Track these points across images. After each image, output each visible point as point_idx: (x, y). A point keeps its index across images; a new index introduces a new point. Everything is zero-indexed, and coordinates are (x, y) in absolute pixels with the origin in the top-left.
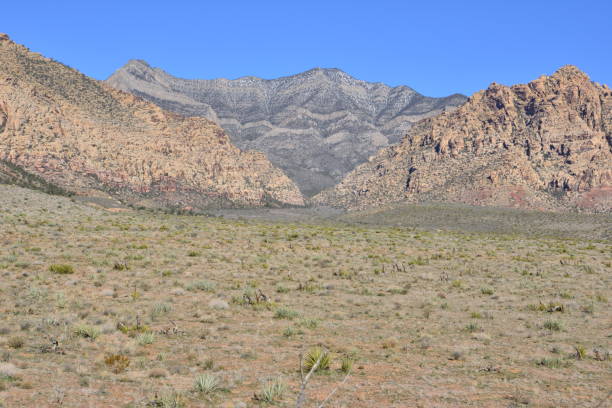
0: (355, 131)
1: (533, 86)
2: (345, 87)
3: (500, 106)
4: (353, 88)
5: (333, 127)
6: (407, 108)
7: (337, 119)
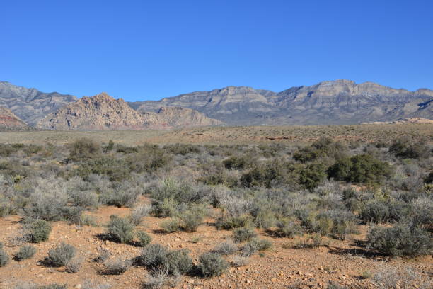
0: (21, 105)
1: (95, 97)
2: (12, 89)
3: (87, 103)
4: (16, 89)
5: (12, 104)
6: (37, 96)
7: (13, 101)
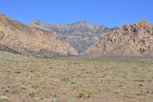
0: (91, 37)
1: (135, 25)
2: (88, 26)
3: (127, 30)
6: (104, 31)
7: (86, 34)
